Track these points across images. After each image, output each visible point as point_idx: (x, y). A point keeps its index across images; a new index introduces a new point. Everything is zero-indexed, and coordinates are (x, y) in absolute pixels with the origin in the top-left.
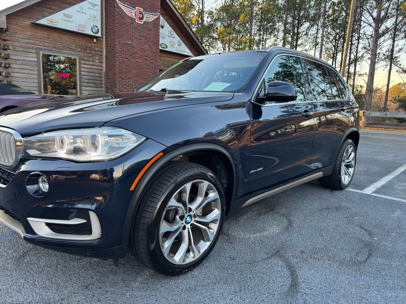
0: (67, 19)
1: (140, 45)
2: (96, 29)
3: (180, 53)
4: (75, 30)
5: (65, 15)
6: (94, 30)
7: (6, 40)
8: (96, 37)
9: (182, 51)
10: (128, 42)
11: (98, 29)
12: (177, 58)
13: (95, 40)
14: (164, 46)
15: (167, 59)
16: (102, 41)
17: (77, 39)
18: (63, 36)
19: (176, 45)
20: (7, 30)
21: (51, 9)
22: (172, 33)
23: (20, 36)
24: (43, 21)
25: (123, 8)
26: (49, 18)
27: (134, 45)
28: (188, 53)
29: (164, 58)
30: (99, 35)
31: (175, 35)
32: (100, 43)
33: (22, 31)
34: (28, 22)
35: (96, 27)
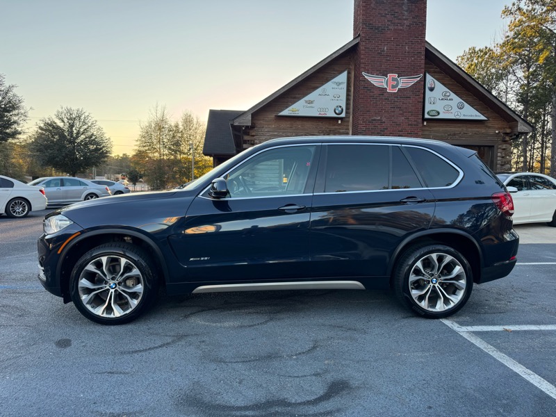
0: (310, 105)
1: (393, 119)
2: (340, 109)
3: (462, 118)
4: (316, 114)
5: (306, 102)
6: (337, 112)
7: (254, 136)
8: (341, 119)
9: (464, 115)
10: (375, 118)
11: (342, 109)
12: (459, 125)
13: (340, 122)
14: (434, 113)
15: (441, 129)
16: (348, 121)
17: (320, 124)
18: (305, 123)
19: (455, 109)
20: (253, 127)
21: (295, 98)
22: (448, 94)
23: (266, 130)
24: (285, 112)
25: (369, 79)
26: (290, 108)
27: (384, 120)
28: (476, 116)
29: (435, 129)
30: (343, 115)
31: (453, 96)
32: (346, 124)
33: (268, 125)
34: (273, 116)
35: (340, 107)
